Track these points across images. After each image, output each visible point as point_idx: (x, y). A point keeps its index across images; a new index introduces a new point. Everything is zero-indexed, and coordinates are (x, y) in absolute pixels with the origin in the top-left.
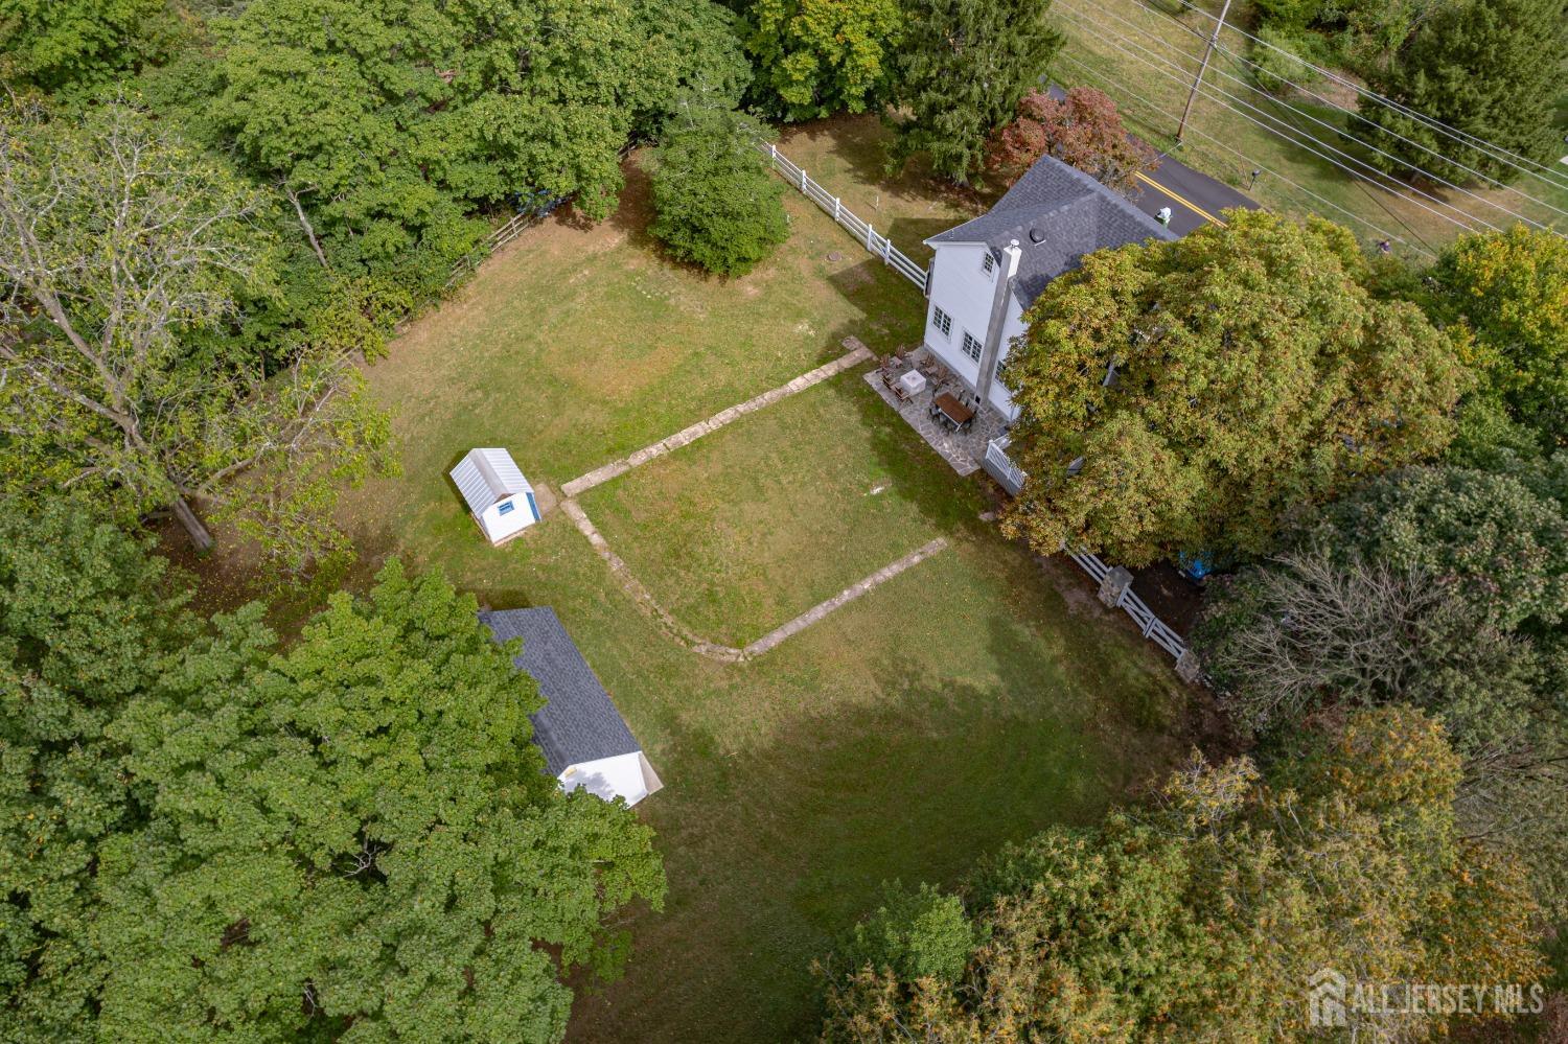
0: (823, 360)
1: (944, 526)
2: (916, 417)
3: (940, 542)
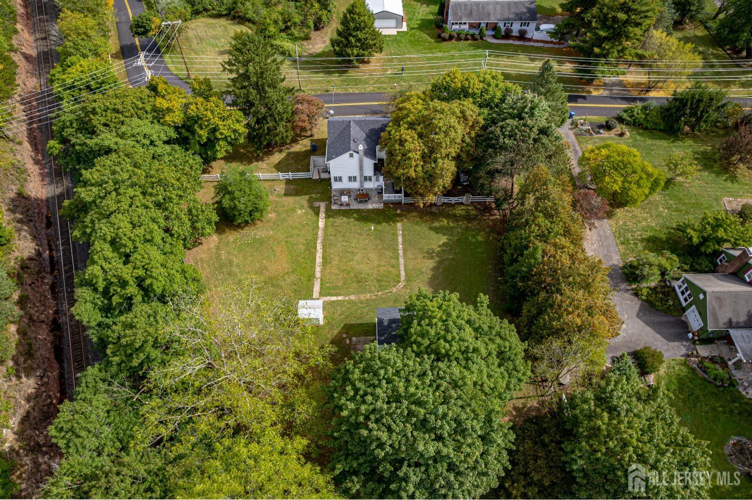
0: (317, 214)
1: (395, 222)
2: (355, 206)
3: (399, 225)
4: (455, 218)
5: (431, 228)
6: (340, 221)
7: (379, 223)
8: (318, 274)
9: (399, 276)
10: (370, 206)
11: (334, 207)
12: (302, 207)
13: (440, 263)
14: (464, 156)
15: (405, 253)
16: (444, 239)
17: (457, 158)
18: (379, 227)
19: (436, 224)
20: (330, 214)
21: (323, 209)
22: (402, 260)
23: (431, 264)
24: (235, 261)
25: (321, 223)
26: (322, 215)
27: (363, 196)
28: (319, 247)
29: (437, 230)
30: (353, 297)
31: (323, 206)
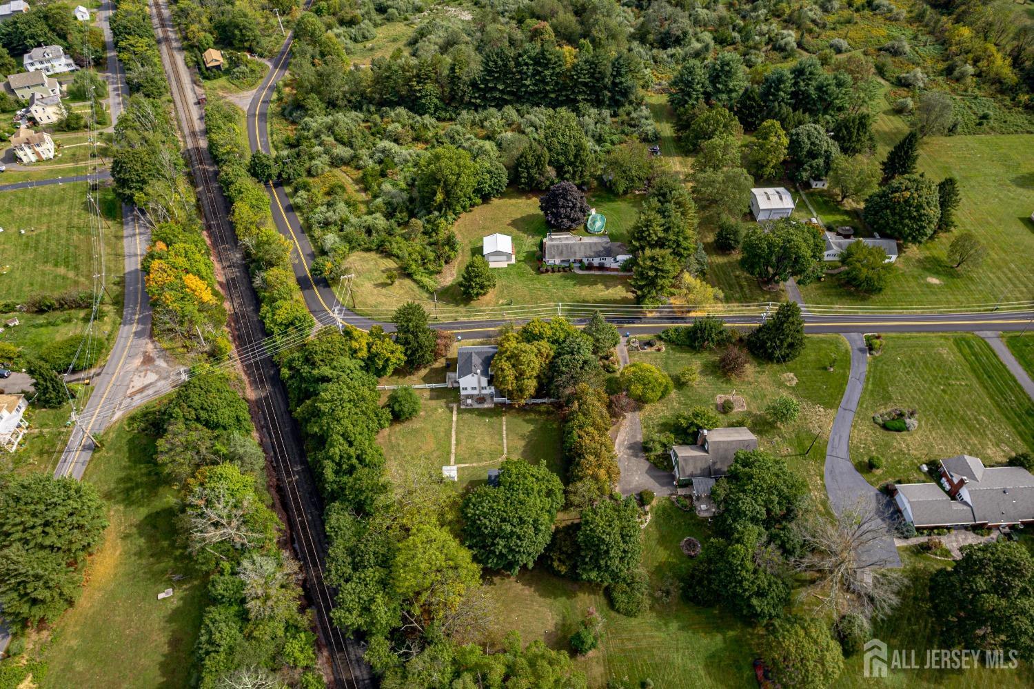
0: (452, 412)
1: (502, 416)
2: (476, 406)
3: (504, 418)
4: (540, 413)
5: (524, 420)
6: (466, 416)
7: (491, 417)
8: (453, 451)
9: (503, 451)
10: (486, 406)
11: (462, 407)
12: (441, 407)
13: (528, 442)
14: (542, 376)
15: (507, 435)
16: (532, 427)
17: (538, 377)
18: (492, 420)
19: (528, 417)
20: (460, 411)
21: (455, 409)
22: (505, 441)
23: (523, 443)
24: (401, 443)
25: (455, 418)
26: (455, 412)
27: (481, 399)
28: (453, 433)
29: (528, 421)
30: (475, 465)
31: (455, 406)
